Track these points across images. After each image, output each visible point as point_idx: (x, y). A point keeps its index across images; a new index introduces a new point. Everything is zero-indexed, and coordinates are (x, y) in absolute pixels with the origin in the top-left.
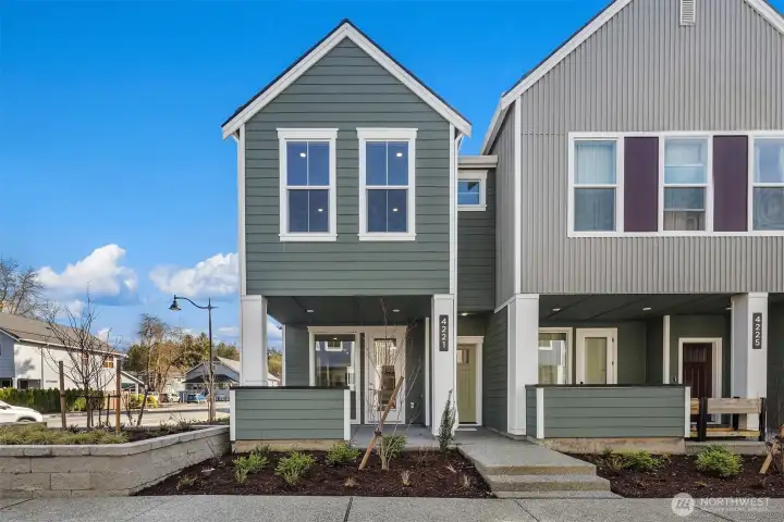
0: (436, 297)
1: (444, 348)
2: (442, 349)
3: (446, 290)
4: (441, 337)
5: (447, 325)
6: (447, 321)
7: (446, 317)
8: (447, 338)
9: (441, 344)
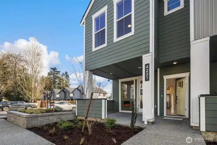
0: (143, 56)
1: (147, 79)
2: (146, 80)
3: (148, 52)
4: (146, 74)
5: (149, 68)
6: (149, 66)
7: (148, 64)
8: (149, 74)
9: (146, 78)
